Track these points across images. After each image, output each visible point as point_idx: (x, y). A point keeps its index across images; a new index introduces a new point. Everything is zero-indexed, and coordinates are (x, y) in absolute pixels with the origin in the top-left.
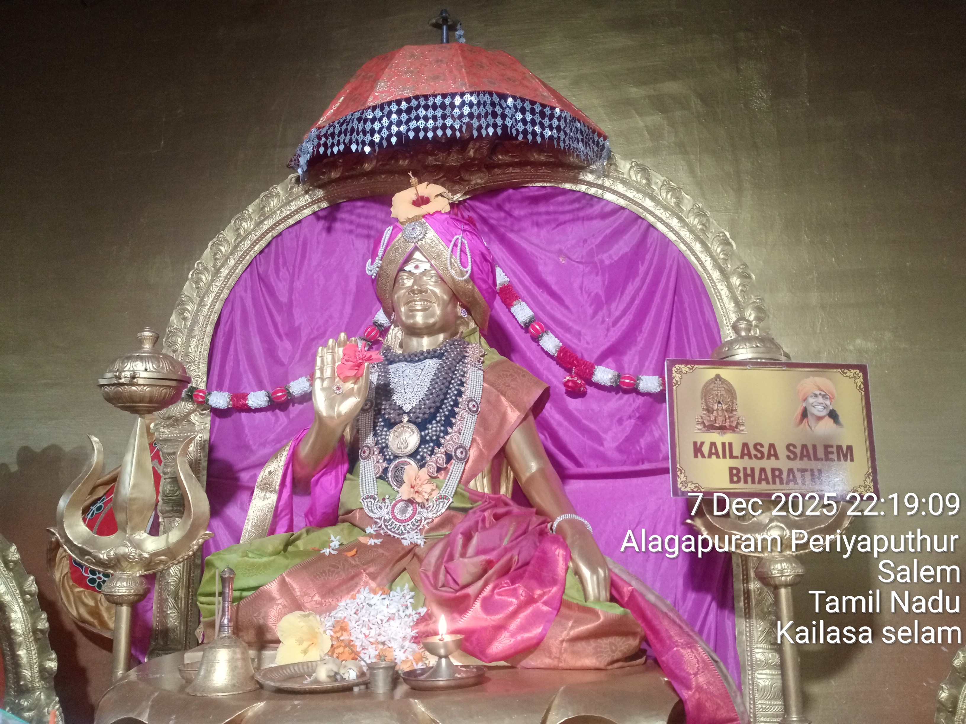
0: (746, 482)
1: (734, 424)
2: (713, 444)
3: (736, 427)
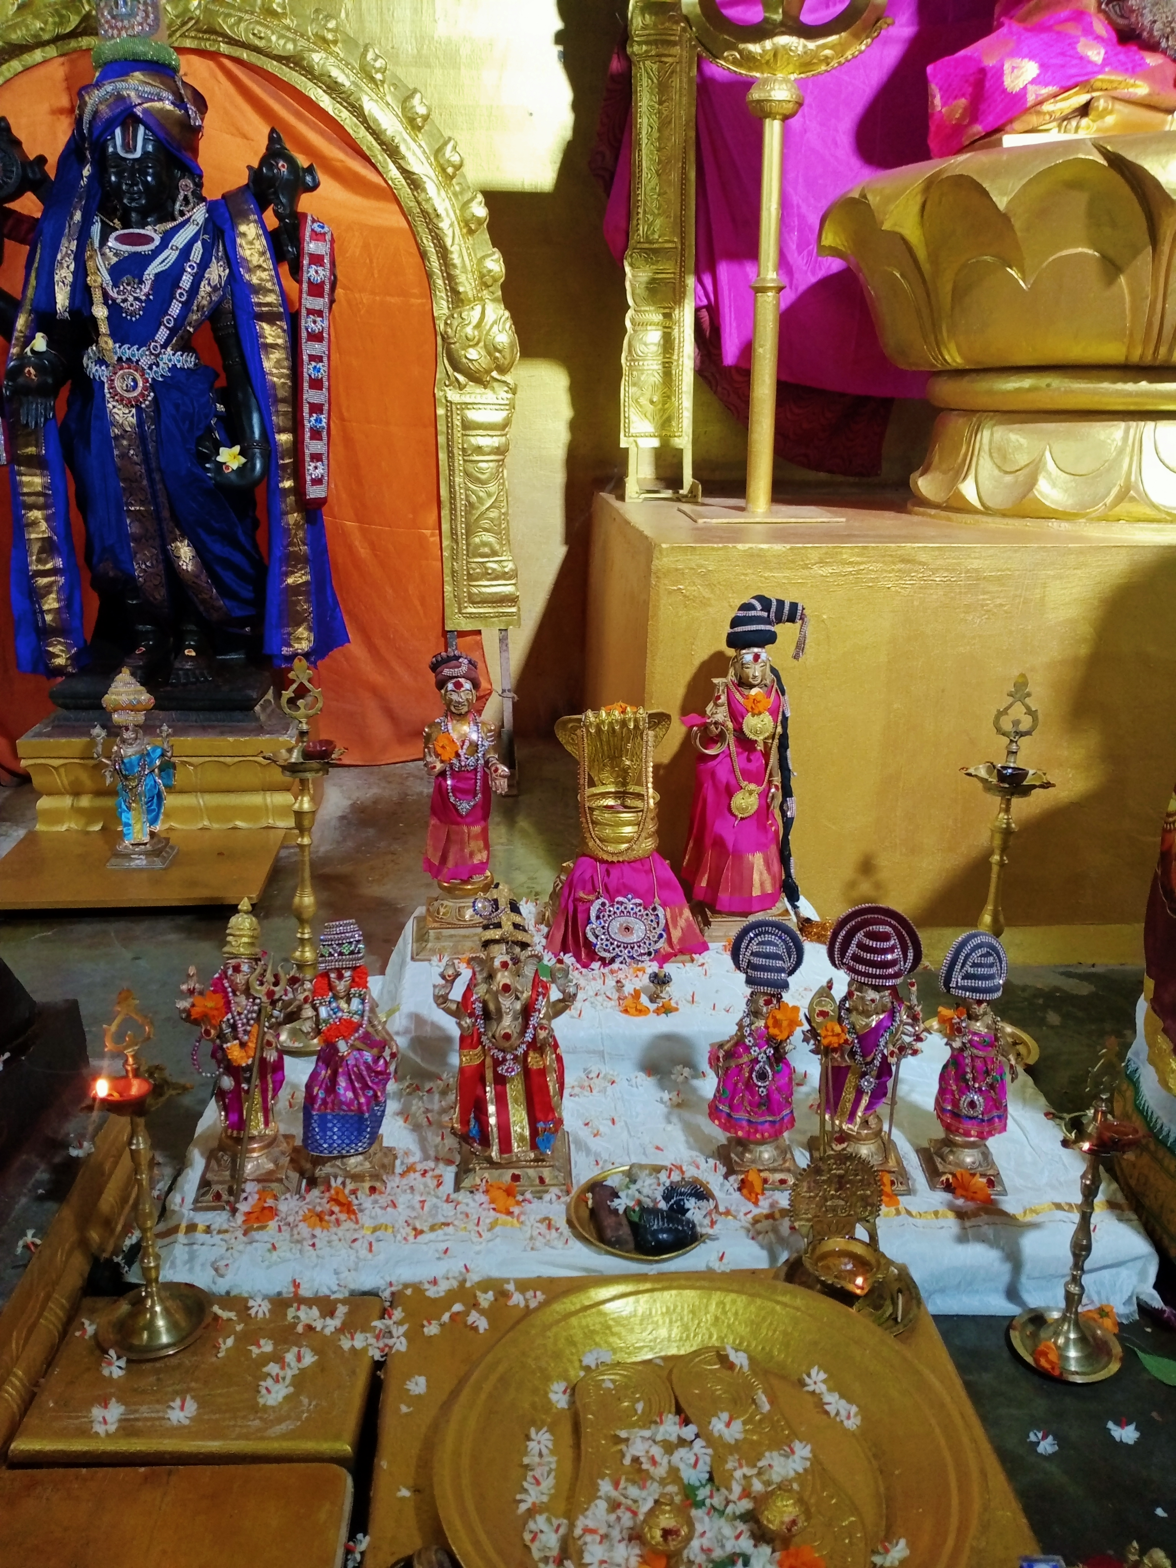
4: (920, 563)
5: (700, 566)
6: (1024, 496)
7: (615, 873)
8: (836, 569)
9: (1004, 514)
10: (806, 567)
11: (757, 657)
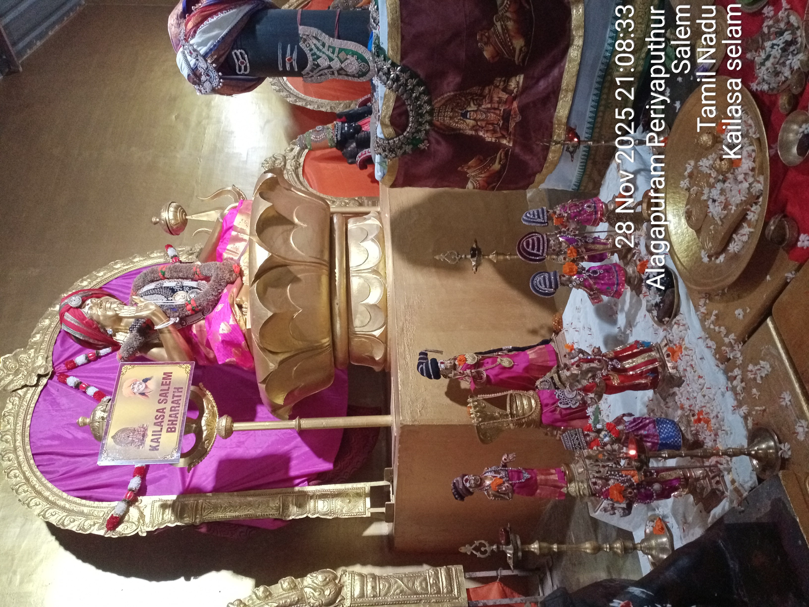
0: (176, 424)
1: (142, 429)
2: (152, 441)
3: (144, 428)
4: (403, 324)
5: (409, 404)
6: (379, 307)
7: (545, 402)
8: (407, 352)
9: (387, 316)
10: (407, 364)
11: (442, 363)
